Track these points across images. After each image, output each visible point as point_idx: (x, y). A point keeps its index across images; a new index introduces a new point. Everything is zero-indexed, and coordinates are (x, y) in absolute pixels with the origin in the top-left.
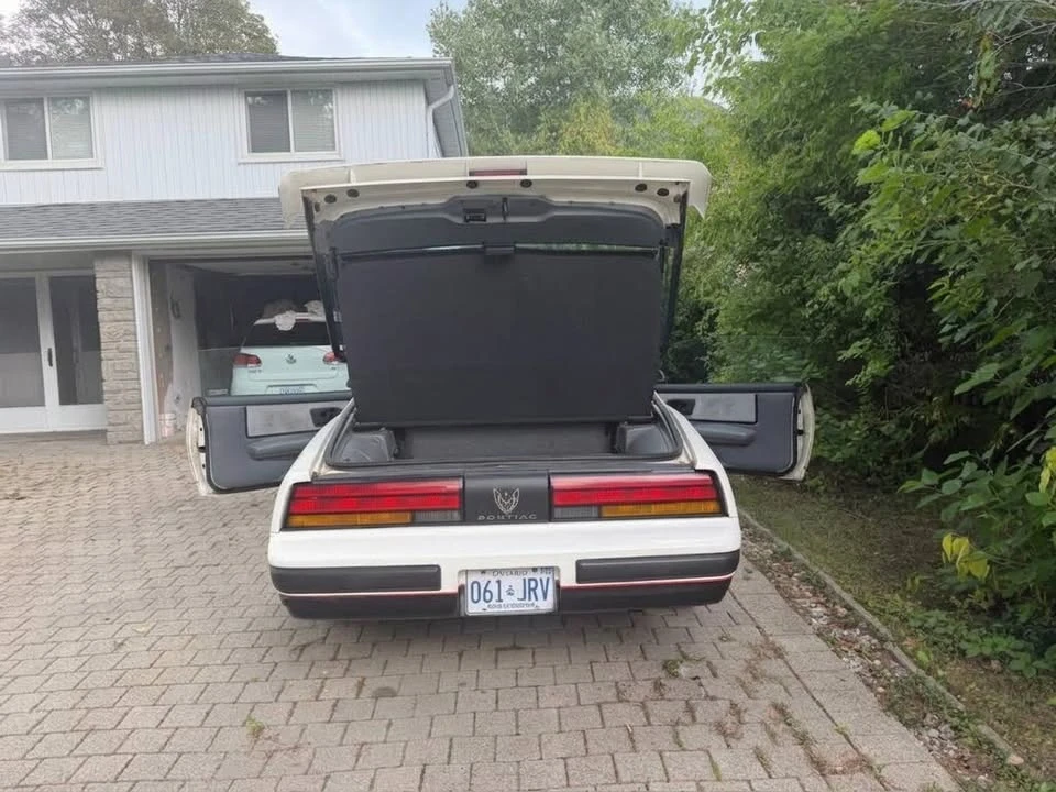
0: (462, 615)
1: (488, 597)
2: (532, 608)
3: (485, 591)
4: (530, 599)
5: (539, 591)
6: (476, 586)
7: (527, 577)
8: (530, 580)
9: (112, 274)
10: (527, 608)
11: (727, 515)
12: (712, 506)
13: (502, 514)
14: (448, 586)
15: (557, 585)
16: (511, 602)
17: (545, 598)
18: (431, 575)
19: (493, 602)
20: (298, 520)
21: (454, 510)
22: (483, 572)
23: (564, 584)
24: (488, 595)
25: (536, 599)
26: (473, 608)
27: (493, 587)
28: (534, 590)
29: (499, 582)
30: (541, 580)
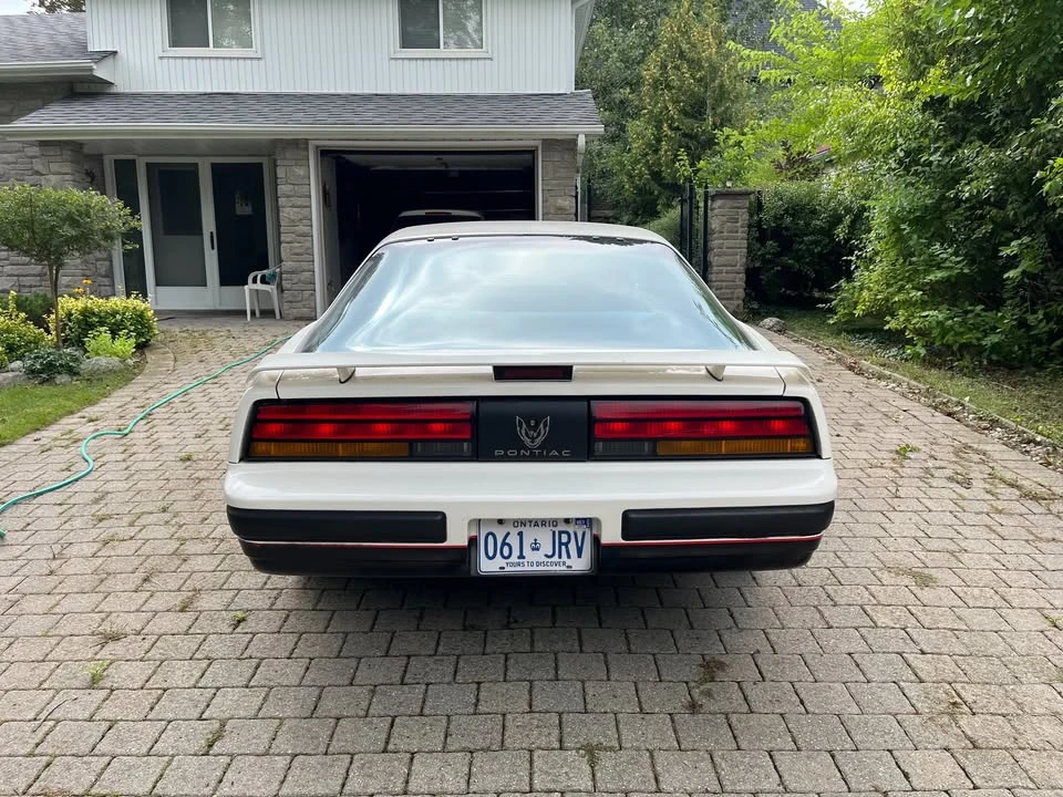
0: (473, 573)
1: (506, 553)
2: (564, 568)
3: (504, 544)
4: (560, 557)
5: (573, 547)
6: (491, 538)
7: (557, 530)
8: (561, 533)
9: (293, 163)
10: (557, 567)
11: (820, 457)
12: (801, 444)
13: (526, 448)
14: (457, 537)
15: (596, 539)
16: (537, 558)
17: (579, 556)
18: (433, 523)
19: (514, 558)
20: (261, 447)
21: (465, 440)
22: (501, 522)
23: (604, 540)
24: (506, 549)
25: (569, 557)
26: (488, 566)
27: (514, 540)
28: (566, 544)
29: (520, 534)
30: (576, 534)
